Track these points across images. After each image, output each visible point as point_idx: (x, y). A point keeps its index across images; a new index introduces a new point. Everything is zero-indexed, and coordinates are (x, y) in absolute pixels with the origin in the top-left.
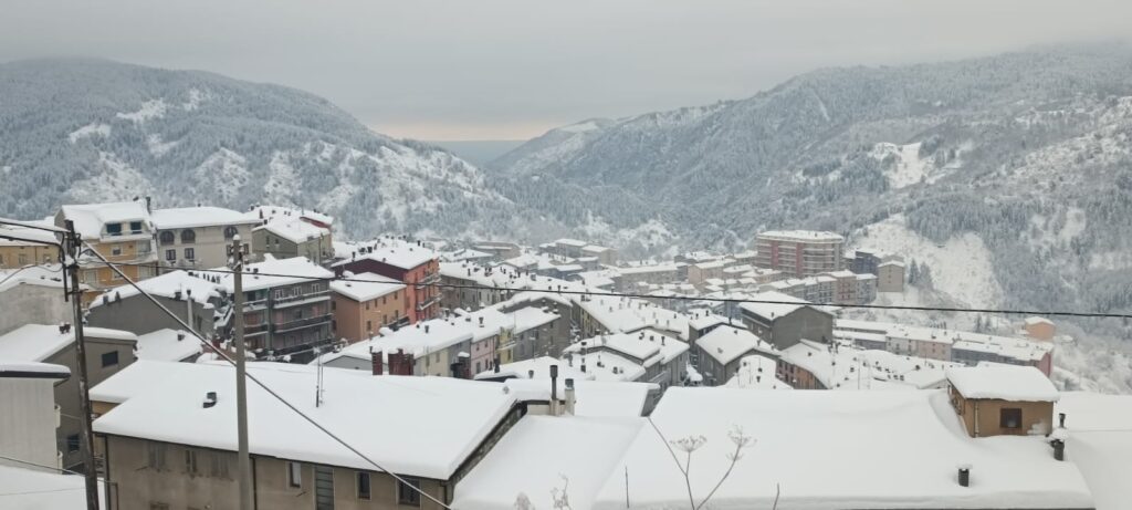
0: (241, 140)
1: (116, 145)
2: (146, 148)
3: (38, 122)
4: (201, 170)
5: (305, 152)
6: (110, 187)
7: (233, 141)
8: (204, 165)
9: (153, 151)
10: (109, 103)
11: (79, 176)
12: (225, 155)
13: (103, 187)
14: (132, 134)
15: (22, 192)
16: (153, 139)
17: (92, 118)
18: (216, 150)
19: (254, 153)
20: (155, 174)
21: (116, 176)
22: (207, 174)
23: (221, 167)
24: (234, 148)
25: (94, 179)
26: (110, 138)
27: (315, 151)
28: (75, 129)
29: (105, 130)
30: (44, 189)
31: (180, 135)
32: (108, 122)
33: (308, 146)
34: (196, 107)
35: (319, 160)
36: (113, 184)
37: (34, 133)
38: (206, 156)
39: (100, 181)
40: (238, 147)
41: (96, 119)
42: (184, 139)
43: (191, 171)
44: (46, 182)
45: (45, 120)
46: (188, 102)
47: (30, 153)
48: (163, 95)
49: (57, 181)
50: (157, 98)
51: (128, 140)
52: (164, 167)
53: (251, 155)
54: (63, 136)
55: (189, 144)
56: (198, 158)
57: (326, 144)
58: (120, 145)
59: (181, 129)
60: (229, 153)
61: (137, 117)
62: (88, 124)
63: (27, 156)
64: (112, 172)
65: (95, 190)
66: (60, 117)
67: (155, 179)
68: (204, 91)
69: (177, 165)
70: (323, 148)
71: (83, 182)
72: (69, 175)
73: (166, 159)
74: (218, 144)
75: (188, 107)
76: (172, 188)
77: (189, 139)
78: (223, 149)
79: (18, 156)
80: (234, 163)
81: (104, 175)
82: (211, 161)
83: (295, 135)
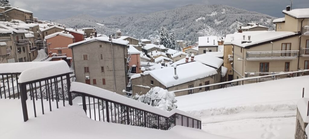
0: (241, 19)
1: (207, 22)
2: (214, 22)
3: (188, 18)
4: (231, 27)
5: (261, 21)
6: (207, 32)
7: (239, 19)
8: (231, 26)
9: (216, 23)
10: (204, 12)
11: (200, 29)
12: (237, 23)
13: (206, 31)
14: (211, 19)
15: (187, 33)
16: (216, 20)
17: (201, 16)
18: (235, 21)
19: (246, 22)
20: (217, 29)
21: (208, 29)
22: (233, 28)
23: (237, 26)
24: (240, 21)
25: (204, 29)
26: (205, 20)
27: (264, 21)
28: (197, 18)
29: (204, 18)
30: (192, 32)
31: (223, 19)
32: (205, 17)
33: (262, 20)
34: (225, 13)
35: (266, 24)
36: (208, 31)
37: (187, 20)
38: (232, 24)
39: (205, 30)
40: (241, 21)
41: (202, 16)
42: (224, 20)
43: (228, 27)
44: (192, 30)
45: (190, 17)
46: (223, 12)
47: (187, 24)
48: (216, 10)
49: (195, 30)
50: (214, 11)
51: (210, 20)
52: (220, 27)
53: (245, 23)
54: (194, 20)
55: (226, 21)
56: (230, 24)
57: (268, 19)
58: (208, 22)
59: (223, 17)
60: (238, 22)
61: (211, 15)
62: (200, 17)
63: (187, 25)
64: (207, 28)
65: (204, 32)
66: (193, 16)
67: (217, 30)
68: (226, 9)
69: (224, 26)
70: (267, 20)
71: (201, 30)
72: (198, 28)
73: (220, 25)
74: (235, 20)
75: (223, 13)
76: (223, 32)
77: (226, 19)
78: (236, 21)
79: (184, 25)
80: (240, 25)
81: (206, 29)
82: (234, 25)
83: (258, 17)
